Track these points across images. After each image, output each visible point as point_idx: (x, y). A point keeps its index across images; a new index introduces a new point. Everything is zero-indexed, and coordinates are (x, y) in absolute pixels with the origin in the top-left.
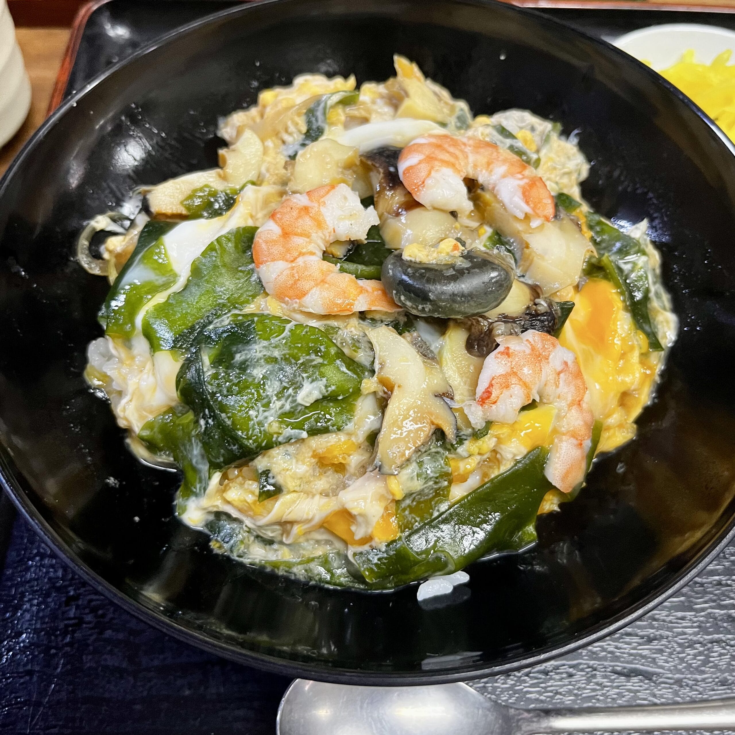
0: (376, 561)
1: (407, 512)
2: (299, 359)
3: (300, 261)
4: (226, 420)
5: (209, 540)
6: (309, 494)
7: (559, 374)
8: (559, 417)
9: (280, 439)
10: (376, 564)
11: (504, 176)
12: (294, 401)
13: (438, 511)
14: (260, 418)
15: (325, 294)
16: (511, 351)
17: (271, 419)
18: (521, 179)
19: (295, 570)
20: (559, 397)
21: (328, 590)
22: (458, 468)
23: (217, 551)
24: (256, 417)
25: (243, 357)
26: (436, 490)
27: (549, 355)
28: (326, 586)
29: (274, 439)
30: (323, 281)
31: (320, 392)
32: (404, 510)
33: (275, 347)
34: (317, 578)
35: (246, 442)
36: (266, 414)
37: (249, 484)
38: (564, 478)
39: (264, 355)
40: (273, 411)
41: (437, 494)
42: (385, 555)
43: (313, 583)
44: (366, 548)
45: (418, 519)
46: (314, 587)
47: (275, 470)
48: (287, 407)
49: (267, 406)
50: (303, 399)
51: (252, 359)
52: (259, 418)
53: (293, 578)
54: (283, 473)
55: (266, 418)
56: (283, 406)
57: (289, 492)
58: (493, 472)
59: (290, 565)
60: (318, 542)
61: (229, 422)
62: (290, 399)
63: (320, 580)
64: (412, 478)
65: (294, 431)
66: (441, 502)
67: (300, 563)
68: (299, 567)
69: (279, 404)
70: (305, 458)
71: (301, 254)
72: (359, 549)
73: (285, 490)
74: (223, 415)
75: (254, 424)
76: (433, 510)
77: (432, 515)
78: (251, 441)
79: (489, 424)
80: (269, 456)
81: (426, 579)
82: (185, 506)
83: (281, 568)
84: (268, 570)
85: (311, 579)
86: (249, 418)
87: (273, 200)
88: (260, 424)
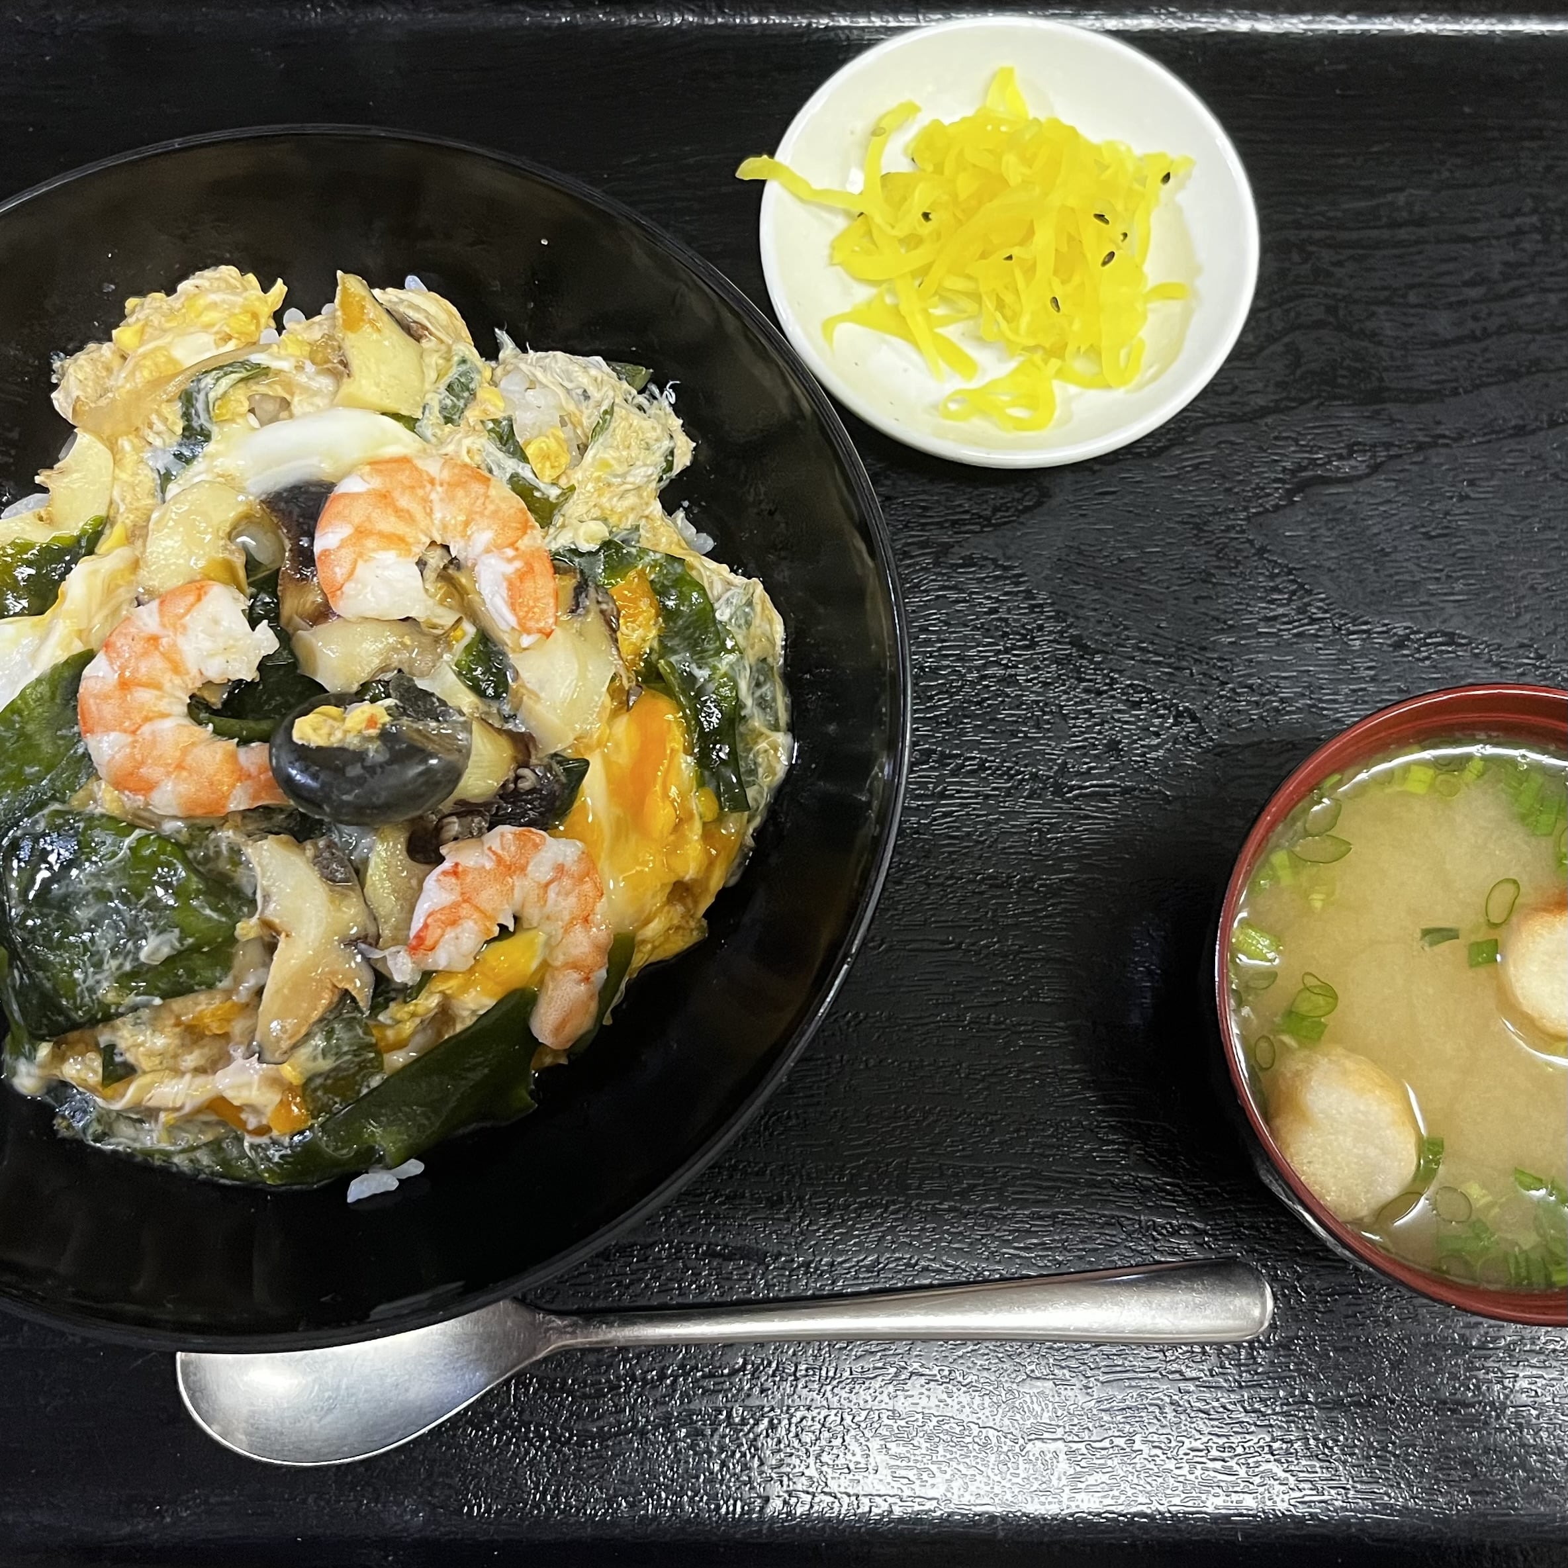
0: (276, 1159)
1: (319, 1093)
2: (142, 896)
3: (146, 729)
4: (45, 981)
5: (54, 1115)
6: (178, 1073)
7: (547, 885)
8: (550, 946)
9: (120, 1010)
10: (277, 1163)
11: (488, 551)
12: (137, 959)
13: (368, 1086)
14: (90, 982)
15: (182, 788)
16: (460, 869)
17: (105, 984)
18: (510, 560)
19: (176, 1160)
20: (548, 918)
21: (224, 1186)
22: (384, 1037)
23: (64, 1133)
24: (84, 982)
25: (63, 890)
26: (359, 1064)
27: (528, 863)
28: (222, 1181)
29: (112, 1011)
30: (180, 767)
31: (173, 947)
32: (315, 1090)
33: (109, 875)
34: (207, 1171)
35: (73, 1014)
36: (98, 977)
37: (90, 1059)
38: (558, 1030)
39: (93, 888)
40: (107, 974)
41: (361, 1068)
42: (289, 1152)
43: (203, 1176)
44: (264, 1140)
45: (337, 1099)
46: (205, 1183)
47: (122, 1045)
48: (128, 967)
49: (98, 965)
50: (148, 957)
51: (76, 894)
52: (88, 983)
53: (174, 1169)
54: (133, 1050)
55: (98, 982)
56: (120, 966)
57: (145, 1073)
58: (447, 1032)
59: (167, 1155)
60: (206, 1123)
61: (48, 985)
62: (131, 957)
63: (213, 1173)
64: (315, 1058)
65: (139, 998)
66: (372, 1075)
67: (183, 1151)
68: (182, 1156)
69: (114, 963)
70: (165, 1027)
71: (147, 719)
72: (258, 1140)
73: (139, 1072)
74: (40, 974)
75: (82, 991)
76: (361, 1086)
77: (359, 1091)
78: (80, 1013)
79: (427, 976)
80: (112, 1027)
81: (357, 1174)
82: (15, 1068)
83: (157, 1156)
84: (139, 1158)
85: (200, 1171)
86: (75, 983)
87: (121, 582)
88: (92, 990)
